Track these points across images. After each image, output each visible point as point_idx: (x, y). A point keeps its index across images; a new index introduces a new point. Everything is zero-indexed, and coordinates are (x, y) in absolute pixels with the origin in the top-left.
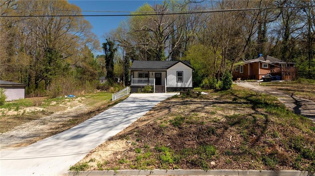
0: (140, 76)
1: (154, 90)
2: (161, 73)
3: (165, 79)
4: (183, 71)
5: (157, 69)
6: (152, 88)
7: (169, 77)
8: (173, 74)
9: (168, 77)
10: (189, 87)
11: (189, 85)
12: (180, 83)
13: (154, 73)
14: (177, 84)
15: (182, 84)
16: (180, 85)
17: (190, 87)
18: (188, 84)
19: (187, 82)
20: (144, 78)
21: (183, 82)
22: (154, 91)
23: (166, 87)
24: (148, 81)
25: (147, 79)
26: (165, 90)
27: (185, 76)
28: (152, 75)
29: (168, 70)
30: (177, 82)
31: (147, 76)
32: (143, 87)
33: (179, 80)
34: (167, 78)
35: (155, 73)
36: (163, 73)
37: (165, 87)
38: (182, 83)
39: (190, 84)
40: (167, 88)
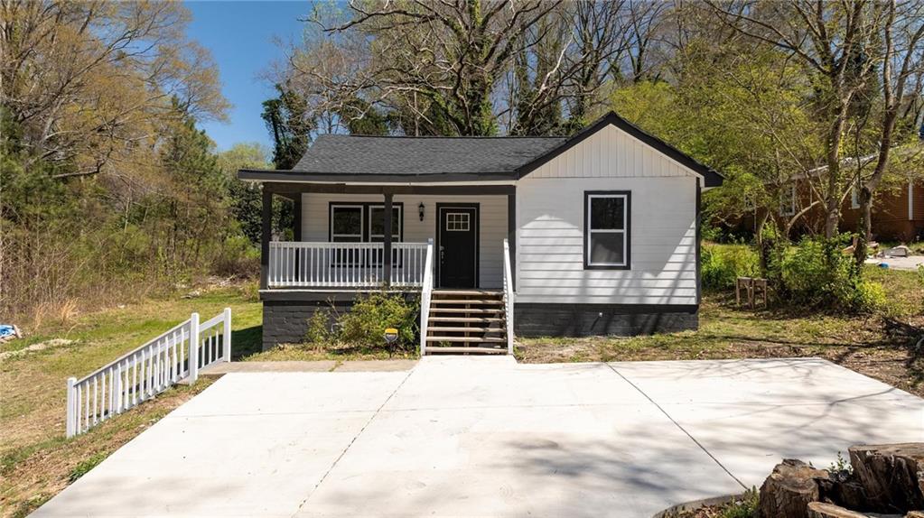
0: (345, 222)
1: (424, 328)
2: (477, 205)
3: (506, 245)
4: (629, 193)
5: (445, 176)
6: (410, 316)
7: (525, 233)
8: (557, 212)
9: (522, 233)
10: (675, 301)
11: (674, 287)
12: (609, 274)
13: (431, 201)
14: (585, 279)
15: (622, 280)
16: (604, 287)
17: (684, 302)
18: (667, 283)
19: (657, 269)
20: (366, 240)
21: (628, 267)
22: (424, 338)
23: (510, 299)
24: (388, 260)
25: (381, 245)
26: (503, 325)
27: (643, 226)
28: (422, 215)
29: (522, 185)
30: (586, 267)
31: (387, 223)
32: (345, 303)
33: (603, 252)
34: (519, 241)
35: (439, 205)
36: (491, 208)
37: (501, 306)
38: (618, 274)
39: (678, 279)
40: (516, 306)
